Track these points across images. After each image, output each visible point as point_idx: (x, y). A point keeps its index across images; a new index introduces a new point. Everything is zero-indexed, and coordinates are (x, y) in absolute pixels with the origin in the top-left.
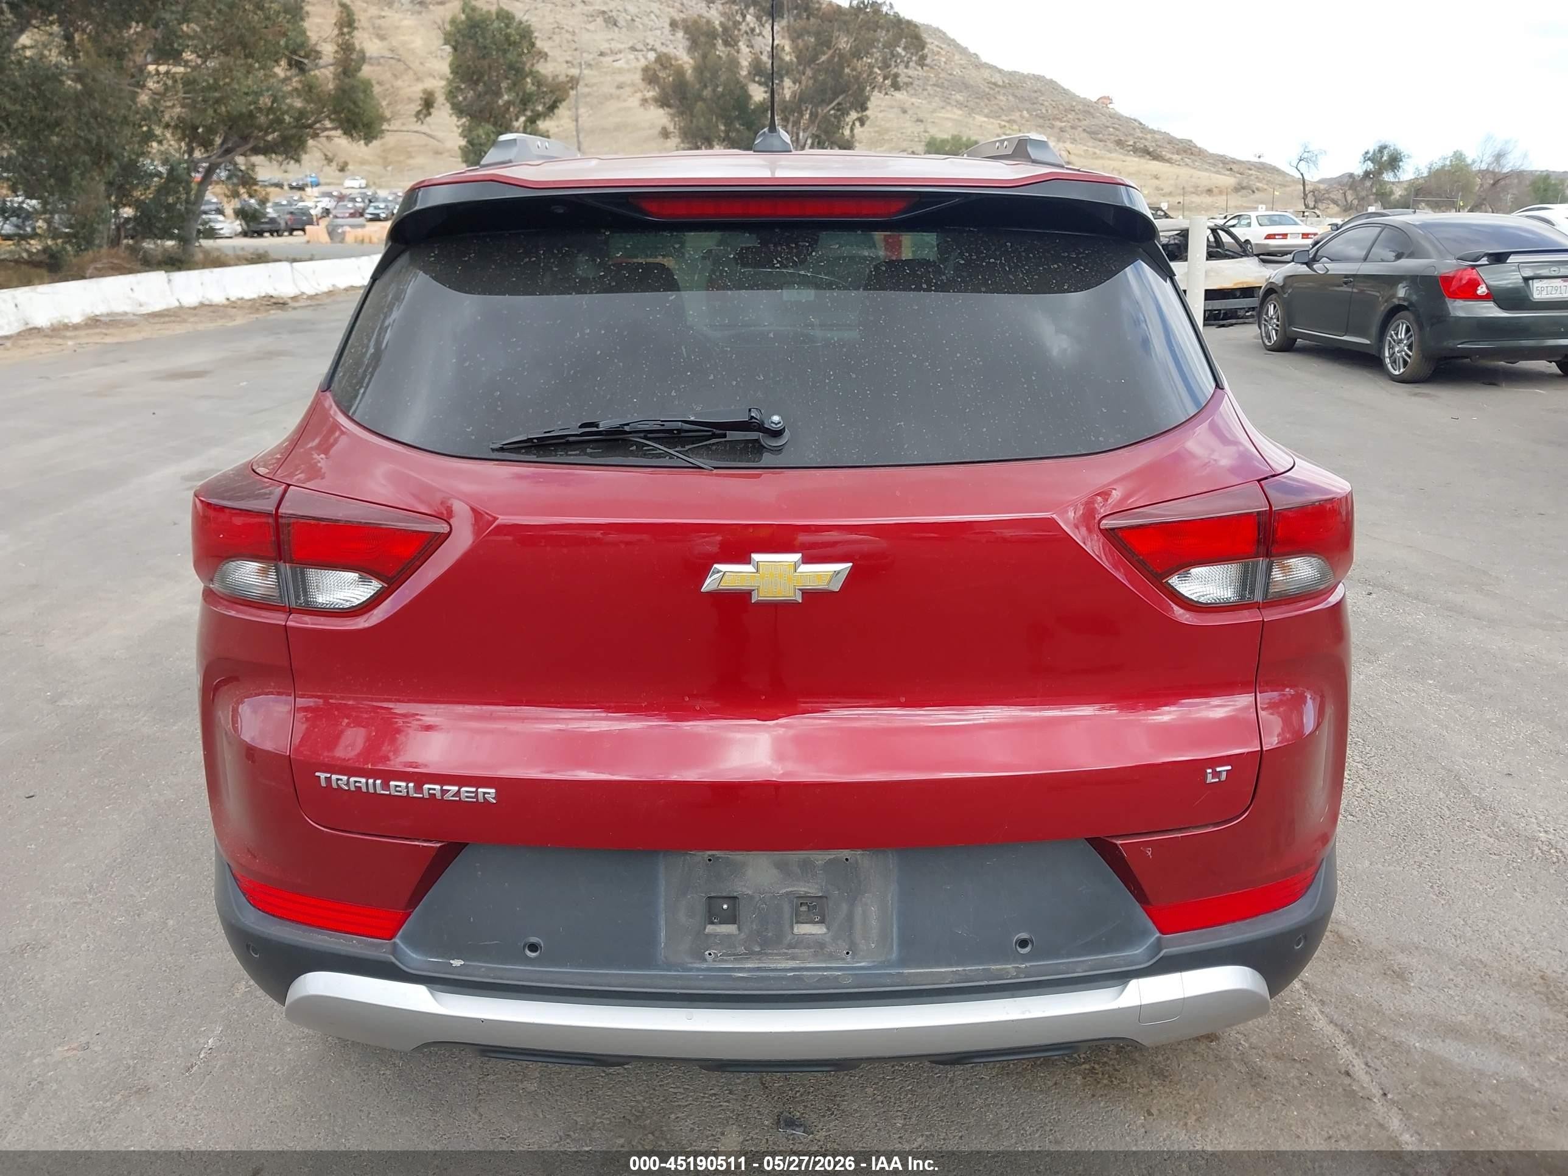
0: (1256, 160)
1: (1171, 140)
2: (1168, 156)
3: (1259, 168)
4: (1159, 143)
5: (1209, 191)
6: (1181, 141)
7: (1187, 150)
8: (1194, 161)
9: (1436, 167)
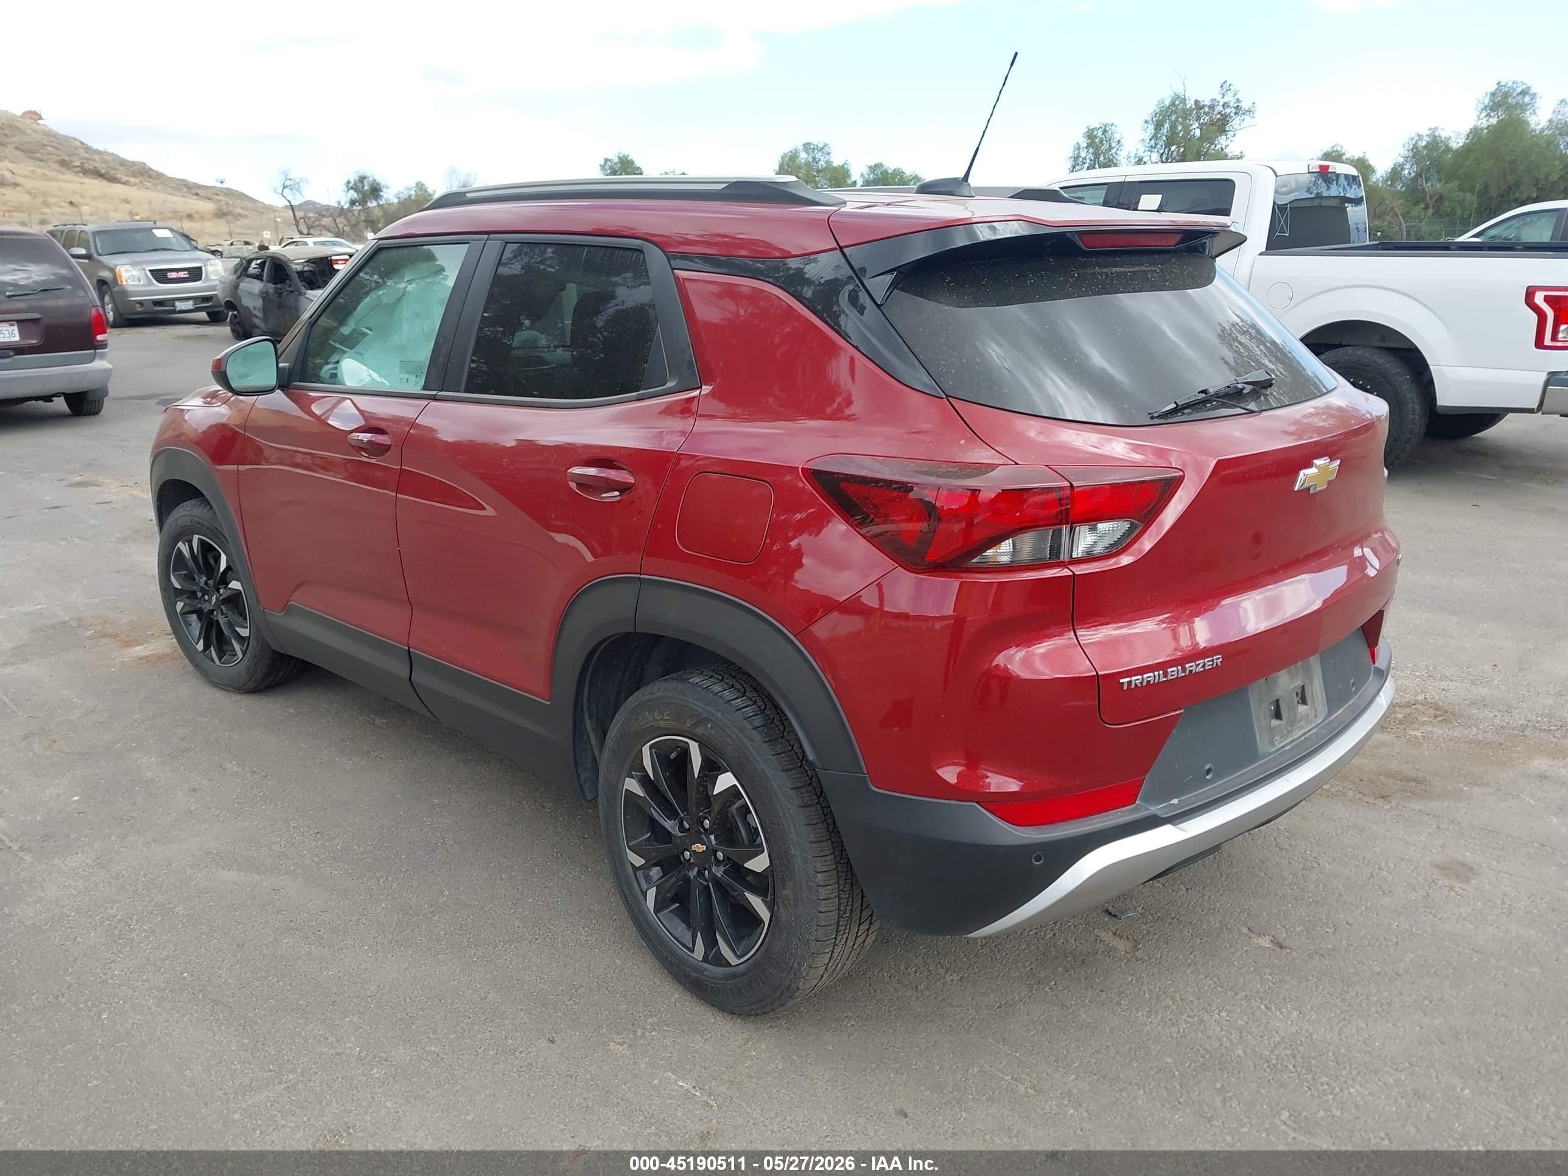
0: (219, 185)
1: (123, 163)
2: (125, 179)
3: (226, 194)
4: (110, 165)
5: (190, 217)
6: (133, 163)
7: (143, 174)
8: (155, 185)
9: (403, 196)
